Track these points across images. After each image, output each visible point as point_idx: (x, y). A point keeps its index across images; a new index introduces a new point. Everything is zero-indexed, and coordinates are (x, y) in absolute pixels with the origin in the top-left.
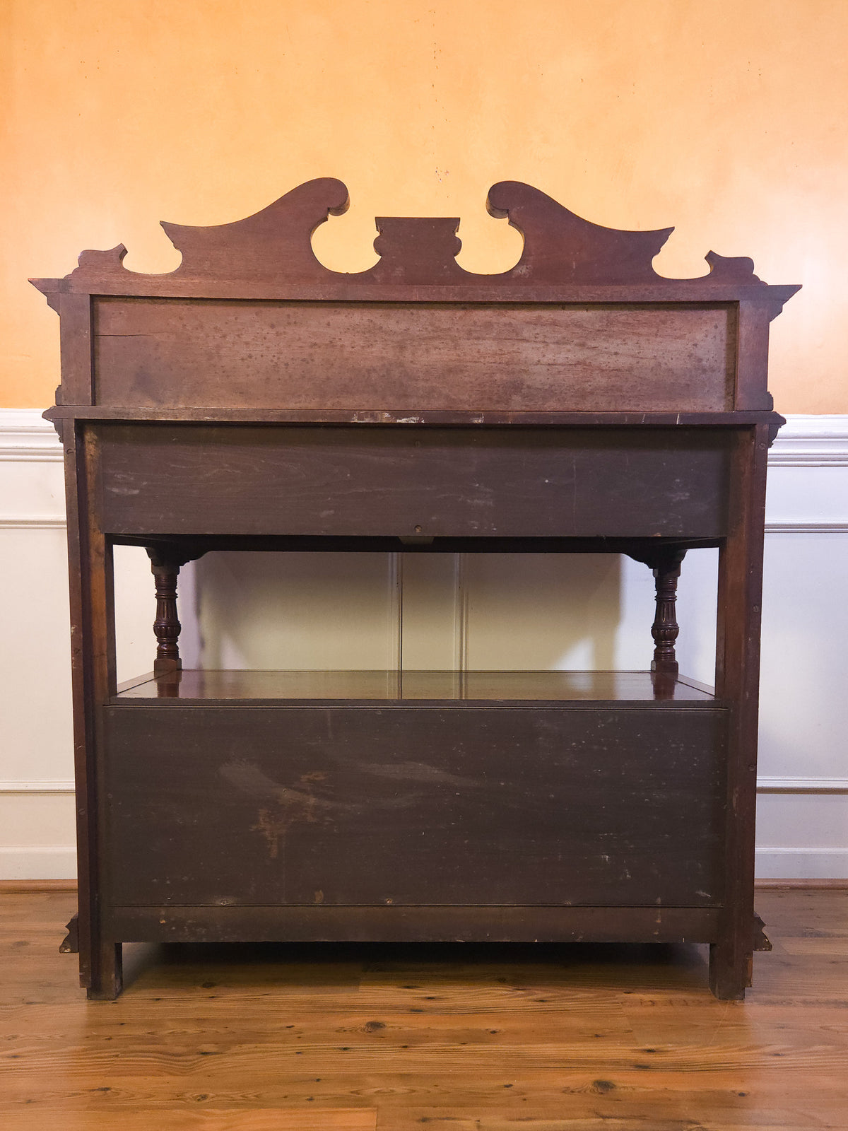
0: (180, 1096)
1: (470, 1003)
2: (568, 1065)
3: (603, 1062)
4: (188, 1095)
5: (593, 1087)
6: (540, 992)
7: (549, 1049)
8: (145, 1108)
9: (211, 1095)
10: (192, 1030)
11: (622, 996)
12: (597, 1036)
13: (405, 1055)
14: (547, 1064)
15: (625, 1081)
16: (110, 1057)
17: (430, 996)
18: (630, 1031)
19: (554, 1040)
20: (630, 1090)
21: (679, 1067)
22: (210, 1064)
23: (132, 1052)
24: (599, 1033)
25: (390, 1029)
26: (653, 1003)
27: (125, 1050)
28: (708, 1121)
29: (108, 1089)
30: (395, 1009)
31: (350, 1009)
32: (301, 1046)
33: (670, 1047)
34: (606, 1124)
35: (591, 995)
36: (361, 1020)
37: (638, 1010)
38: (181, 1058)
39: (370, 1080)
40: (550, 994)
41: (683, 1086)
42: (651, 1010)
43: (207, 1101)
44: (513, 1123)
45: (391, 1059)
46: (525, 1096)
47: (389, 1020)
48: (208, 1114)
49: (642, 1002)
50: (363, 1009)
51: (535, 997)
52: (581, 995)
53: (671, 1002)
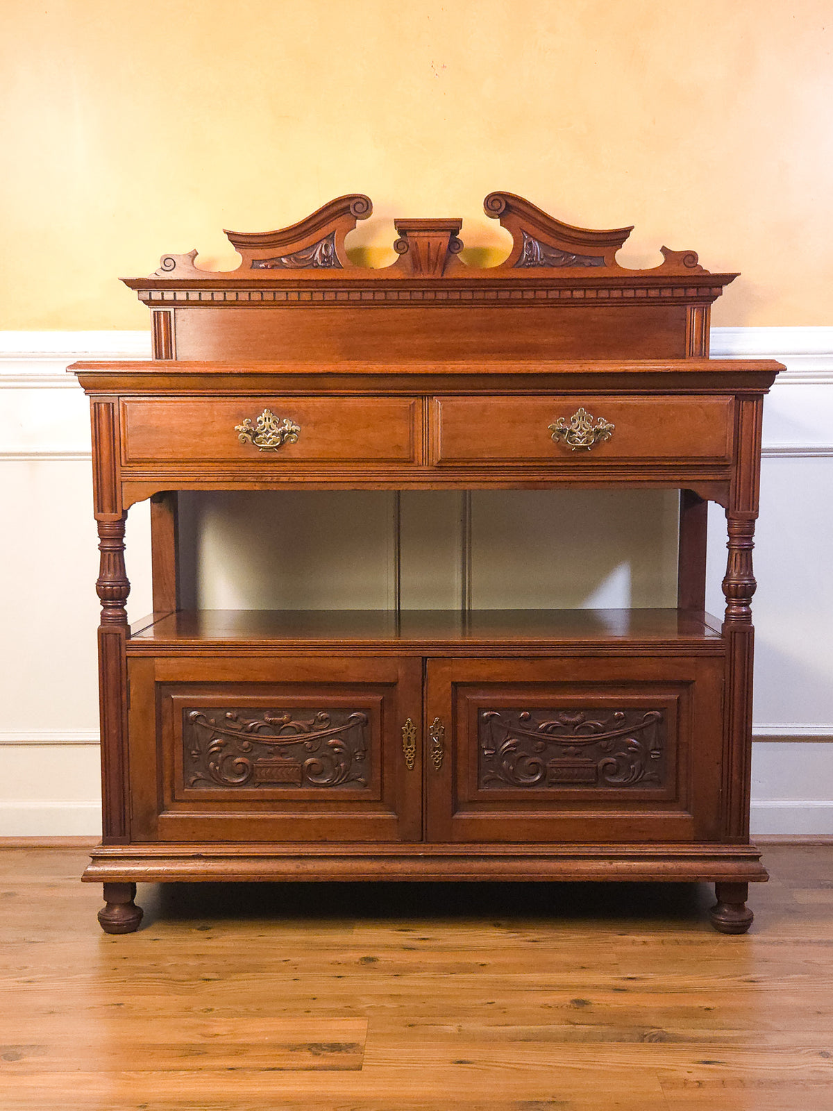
0: (188, 1009)
1: (464, 943)
2: (548, 988)
3: (583, 987)
4: (194, 1009)
5: (570, 1004)
6: (533, 934)
7: (535, 977)
8: (156, 1017)
9: (216, 1008)
10: (192, 963)
11: (615, 937)
12: (583, 968)
13: (395, 981)
14: (529, 988)
15: (598, 1000)
16: (119, 982)
17: (423, 937)
18: (617, 964)
19: (539, 971)
20: (604, 1006)
21: (655, 990)
22: (213, 987)
23: (138, 978)
24: (584, 965)
25: (383, 963)
26: (645, 943)
27: (131, 977)
28: (669, 1027)
29: (121, 1004)
30: (388, 947)
31: (344, 948)
32: (298, 975)
33: (651, 975)
34: (576, 1029)
35: (585, 937)
36: (355, 956)
37: (630, 949)
38: (185, 983)
39: (364, 999)
40: (543, 936)
41: (652, 1003)
42: (642, 948)
43: (214, 1012)
44: (493, 1028)
45: (384, 984)
46: (505, 1010)
47: (382, 956)
48: (215, 1021)
49: (633, 942)
50: (357, 947)
51: (528, 938)
52: (574, 937)
53: (662, 942)
